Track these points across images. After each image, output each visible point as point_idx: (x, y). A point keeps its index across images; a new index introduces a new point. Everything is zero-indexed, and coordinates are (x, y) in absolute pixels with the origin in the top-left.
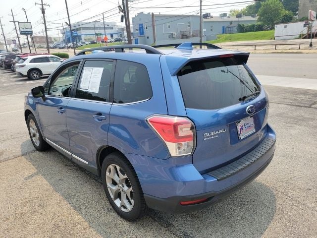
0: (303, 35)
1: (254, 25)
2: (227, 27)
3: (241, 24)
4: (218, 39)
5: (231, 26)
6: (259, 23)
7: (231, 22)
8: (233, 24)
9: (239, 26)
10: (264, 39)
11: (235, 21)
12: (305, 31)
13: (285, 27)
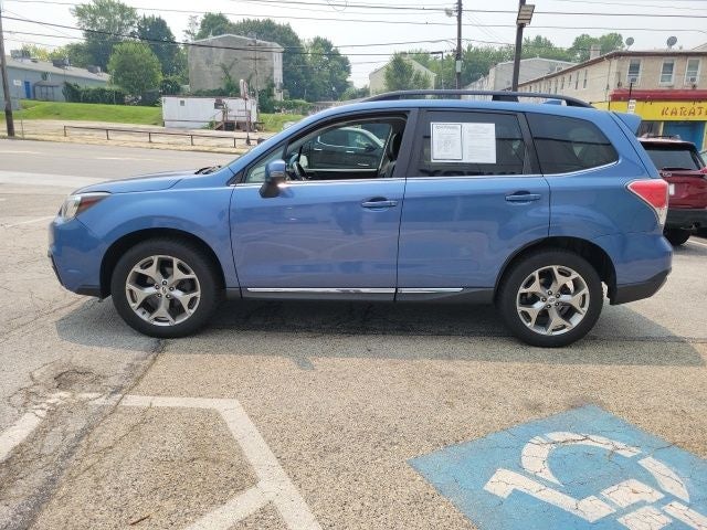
0: (217, 123)
1: (103, 91)
2: (36, 85)
3: (72, 82)
4: (24, 111)
5: (46, 83)
6: (115, 88)
7: (45, 75)
8: (50, 80)
9: (68, 86)
10: (138, 122)
11: (53, 74)
12: (219, 116)
13: (182, 103)
